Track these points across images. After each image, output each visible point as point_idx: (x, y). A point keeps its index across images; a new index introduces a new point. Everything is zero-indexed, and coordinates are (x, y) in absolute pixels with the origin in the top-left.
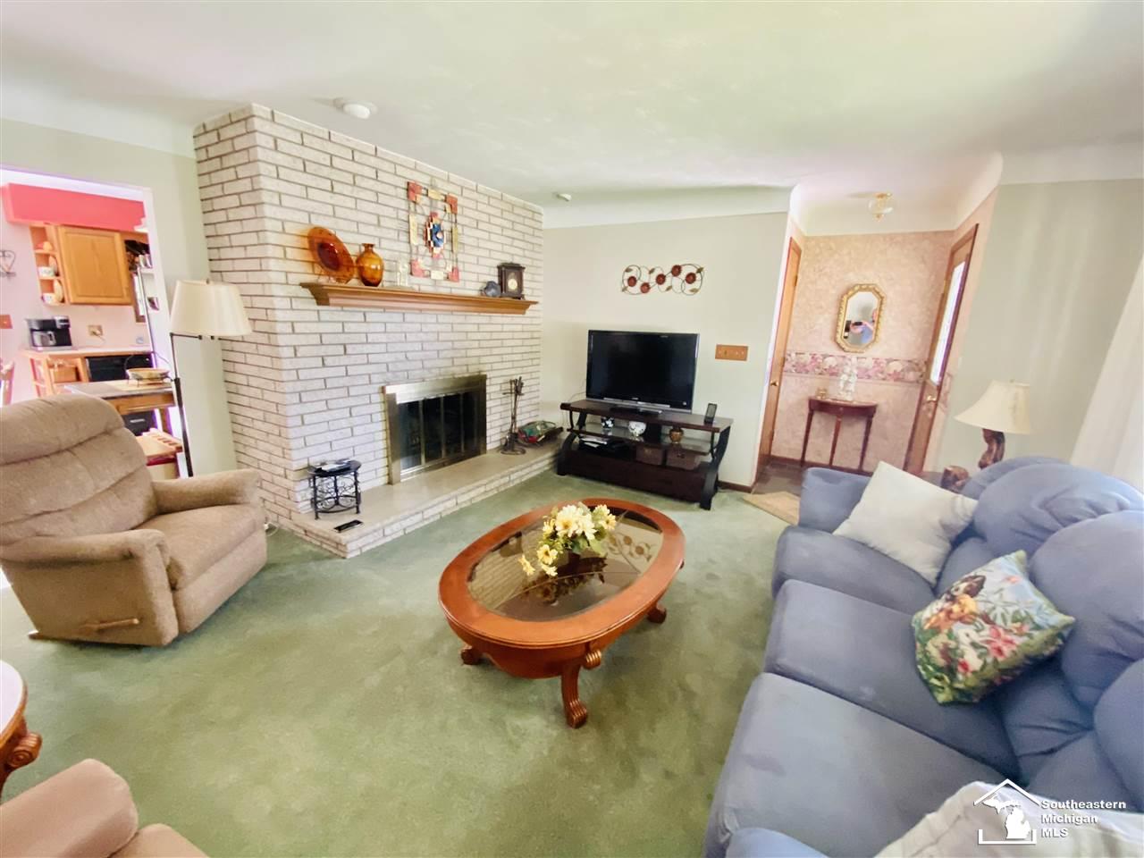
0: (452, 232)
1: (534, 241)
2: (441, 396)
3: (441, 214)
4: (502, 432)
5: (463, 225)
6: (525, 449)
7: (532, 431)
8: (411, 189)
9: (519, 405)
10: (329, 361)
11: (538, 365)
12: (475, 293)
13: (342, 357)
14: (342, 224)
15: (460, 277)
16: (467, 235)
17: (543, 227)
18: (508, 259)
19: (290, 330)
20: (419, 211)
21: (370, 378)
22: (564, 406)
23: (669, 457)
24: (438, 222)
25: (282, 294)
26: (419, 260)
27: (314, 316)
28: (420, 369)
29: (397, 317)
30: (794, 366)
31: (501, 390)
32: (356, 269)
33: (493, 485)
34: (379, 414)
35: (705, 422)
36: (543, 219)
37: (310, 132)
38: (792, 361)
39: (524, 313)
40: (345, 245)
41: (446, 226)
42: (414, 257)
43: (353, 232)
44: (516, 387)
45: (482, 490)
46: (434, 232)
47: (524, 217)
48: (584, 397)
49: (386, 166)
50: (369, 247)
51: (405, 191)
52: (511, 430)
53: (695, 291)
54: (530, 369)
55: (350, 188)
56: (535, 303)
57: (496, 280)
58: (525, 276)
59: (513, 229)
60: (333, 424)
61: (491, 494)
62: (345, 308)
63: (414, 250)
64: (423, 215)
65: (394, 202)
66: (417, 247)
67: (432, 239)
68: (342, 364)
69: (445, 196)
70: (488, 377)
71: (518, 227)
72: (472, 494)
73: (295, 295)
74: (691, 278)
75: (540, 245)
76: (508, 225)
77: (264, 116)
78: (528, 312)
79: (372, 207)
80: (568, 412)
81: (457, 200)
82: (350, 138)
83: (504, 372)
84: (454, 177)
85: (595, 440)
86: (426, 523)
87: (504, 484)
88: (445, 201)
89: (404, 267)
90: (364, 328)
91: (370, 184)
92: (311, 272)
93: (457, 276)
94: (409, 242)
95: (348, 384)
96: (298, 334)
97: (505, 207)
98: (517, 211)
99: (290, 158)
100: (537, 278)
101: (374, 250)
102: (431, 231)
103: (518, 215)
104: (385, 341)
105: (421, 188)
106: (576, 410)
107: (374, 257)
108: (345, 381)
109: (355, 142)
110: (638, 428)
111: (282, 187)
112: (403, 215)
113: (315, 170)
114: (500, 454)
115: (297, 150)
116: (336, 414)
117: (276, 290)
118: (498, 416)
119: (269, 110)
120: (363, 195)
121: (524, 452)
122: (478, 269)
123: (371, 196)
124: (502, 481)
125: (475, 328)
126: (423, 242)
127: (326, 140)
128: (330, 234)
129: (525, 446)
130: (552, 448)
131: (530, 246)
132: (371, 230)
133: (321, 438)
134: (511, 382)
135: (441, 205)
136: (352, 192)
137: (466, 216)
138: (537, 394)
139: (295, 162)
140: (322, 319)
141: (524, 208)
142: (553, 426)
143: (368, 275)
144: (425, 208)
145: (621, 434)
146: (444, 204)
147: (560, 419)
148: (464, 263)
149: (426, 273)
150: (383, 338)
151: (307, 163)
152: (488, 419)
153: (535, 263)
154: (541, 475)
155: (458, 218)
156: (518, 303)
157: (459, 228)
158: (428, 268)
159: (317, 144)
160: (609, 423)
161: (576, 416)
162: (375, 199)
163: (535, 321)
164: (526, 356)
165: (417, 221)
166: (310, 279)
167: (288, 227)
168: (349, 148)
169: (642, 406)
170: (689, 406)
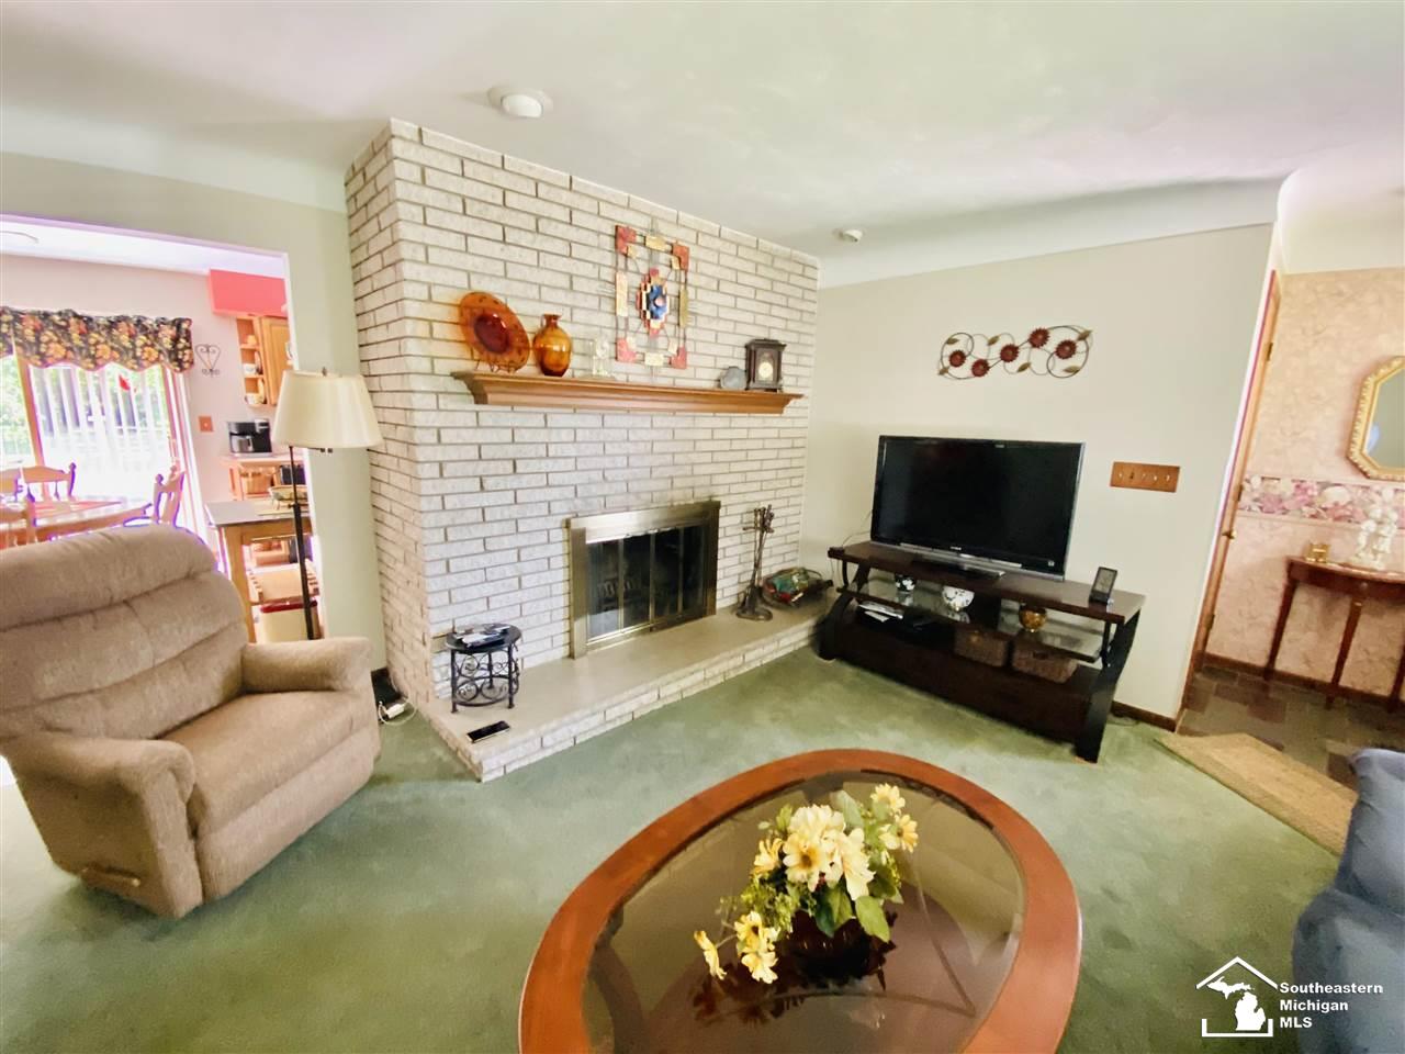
0: (679, 297)
1: (804, 306)
2: (651, 532)
3: (663, 271)
4: (739, 583)
5: (696, 287)
6: (773, 611)
7: (784, 585)
8: (621, 236)
9: (767, 544)
10: (489, 483)
11: (800, 486)
12: (709, 385)
13: (509, 478)
14: (518, 288)
15: (689, 362)
16: (702, 301)
17: (819, 285)
18: (762, 334)
19: (435, 440)
20: (631, 267)
21: (549, 507)
22: (834, 553)
23: (1017, 654)
24: (659, 283)
25: (423, 389)
26: (628, 339)
27: (470, 420)
28: (622, 494)
29: (592, 420)
30: (1256, 500)
31: (741, 522)
32: (531, 352)
33: (716, 670)
34: (561, 558)
35: (1092, 600)
36: (819, 275)
37: (475, 158)
38: (1253, 490)
39: (781, 412)
40: (519, 317)
41: (671, 289)
42: (621, 334)
43: (533, 300)
44: (764, 520)
45: (700, 676)
46: (651, 297)
47: (790, 273)
48: (867, 537)
49: (586, 204)
50: (551, 320)
51: (613, 240)
52: (753, 581)
53: (1073, 371)
54: (785, 493)
55: (530, 236)
56: (799, 396)
57: (742, 365)
58: (785, 358)
59: (772, 291)
60: (492, 573)
61: (713, 683)
62: (516, 409)
63: (622, 325)
64: (638, 273)
65: (596, 256)
66: (626, 319)
67: (648, 308)
68: (509, 487)
69: (672, 245)
70: (722, 504)
71: (779, 288)
72: (684, 683)
73: (443, 390)
74: (1066, 349)
75: (813, 313)
76: (765, 285)
77: (409, 137)
78: (787, 411)
79: (563, 264)
80: (841, 562)
81: (688, 249)
82: (533, 165)
83: (748, 498)
84: (686, 217)
85: (883, 610)
86: (609, 727)
87: (736, 668)
88: (672, 252)
89: (603, 348)
90: (542, 436)
91: (562, 230)
92: (469, 356)
93: (684, 360)
94: (615, 314)
95: (516, 516)
96: (446, 444)
97: (760, 258)
98: (778, 264)
99: (443, 196)
100: (804, 360)
101: (559, 324)
102: (647, 296)
103: (781, 270)
104: (574, 454)
105: (635, 234)
106: (854, 560)
107: (561, 334)
108: (514, 511)
109: (539, 170)
110: (959, 598)
111: (430, 236)
112: (607, 274)
113: (480, 212)
114: (734, 618)
115: (454, 184)
116: (498, 558)
117: (417, 383)
118: (735, 560)
119: (416, 127)
120: (548, 245)
121: (769, 616)
122: (715, 350)
123: (561, 247)
124: (732, 663)
125: (707, 435)
126: (635, 313)
127: (497, 168)
128: (496, 302)
129: (772, 606)
130: (813, 615)
131: (796, 315)
132: (561, 297)
133: (474, 592)
134: (756, 511)
135: (664, 258)
136: (534, 241)
137: (702, 274)
138: (795, 528)
139: (449, 201)
140: (482, 423)
141: (789, 259)
142: (818, 577)
143: (550, 360)
144: (640, 263)
145: (927, 603)
146: (669, 256)
147: (829, 569)
148: (695, 341)
149: (639, 357)
150: (571, 450)
151: (468, 201)
152: (720, 564)
153: (804, 339)
154: (793, 655)
155: (690, 276)
156: (774, 399)
157: (690, 289)
158: (641, 350)
159: (484, 174)
160: (908, 584)
161: (853, 569)
162: (566, 251)
163: (799, 423)
164: (781, 474)
165: (627, 282)
166: (466, 366)
167: (437, 293)
168: (532, 179)
169: (967, 560)
170: (1059, 569)
